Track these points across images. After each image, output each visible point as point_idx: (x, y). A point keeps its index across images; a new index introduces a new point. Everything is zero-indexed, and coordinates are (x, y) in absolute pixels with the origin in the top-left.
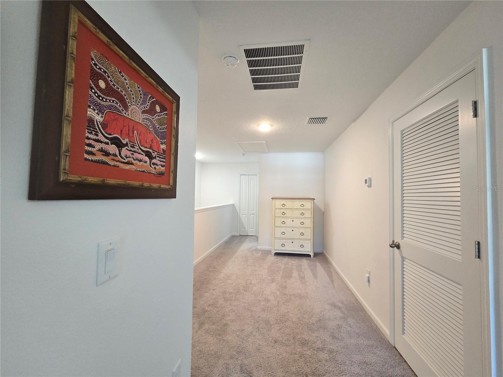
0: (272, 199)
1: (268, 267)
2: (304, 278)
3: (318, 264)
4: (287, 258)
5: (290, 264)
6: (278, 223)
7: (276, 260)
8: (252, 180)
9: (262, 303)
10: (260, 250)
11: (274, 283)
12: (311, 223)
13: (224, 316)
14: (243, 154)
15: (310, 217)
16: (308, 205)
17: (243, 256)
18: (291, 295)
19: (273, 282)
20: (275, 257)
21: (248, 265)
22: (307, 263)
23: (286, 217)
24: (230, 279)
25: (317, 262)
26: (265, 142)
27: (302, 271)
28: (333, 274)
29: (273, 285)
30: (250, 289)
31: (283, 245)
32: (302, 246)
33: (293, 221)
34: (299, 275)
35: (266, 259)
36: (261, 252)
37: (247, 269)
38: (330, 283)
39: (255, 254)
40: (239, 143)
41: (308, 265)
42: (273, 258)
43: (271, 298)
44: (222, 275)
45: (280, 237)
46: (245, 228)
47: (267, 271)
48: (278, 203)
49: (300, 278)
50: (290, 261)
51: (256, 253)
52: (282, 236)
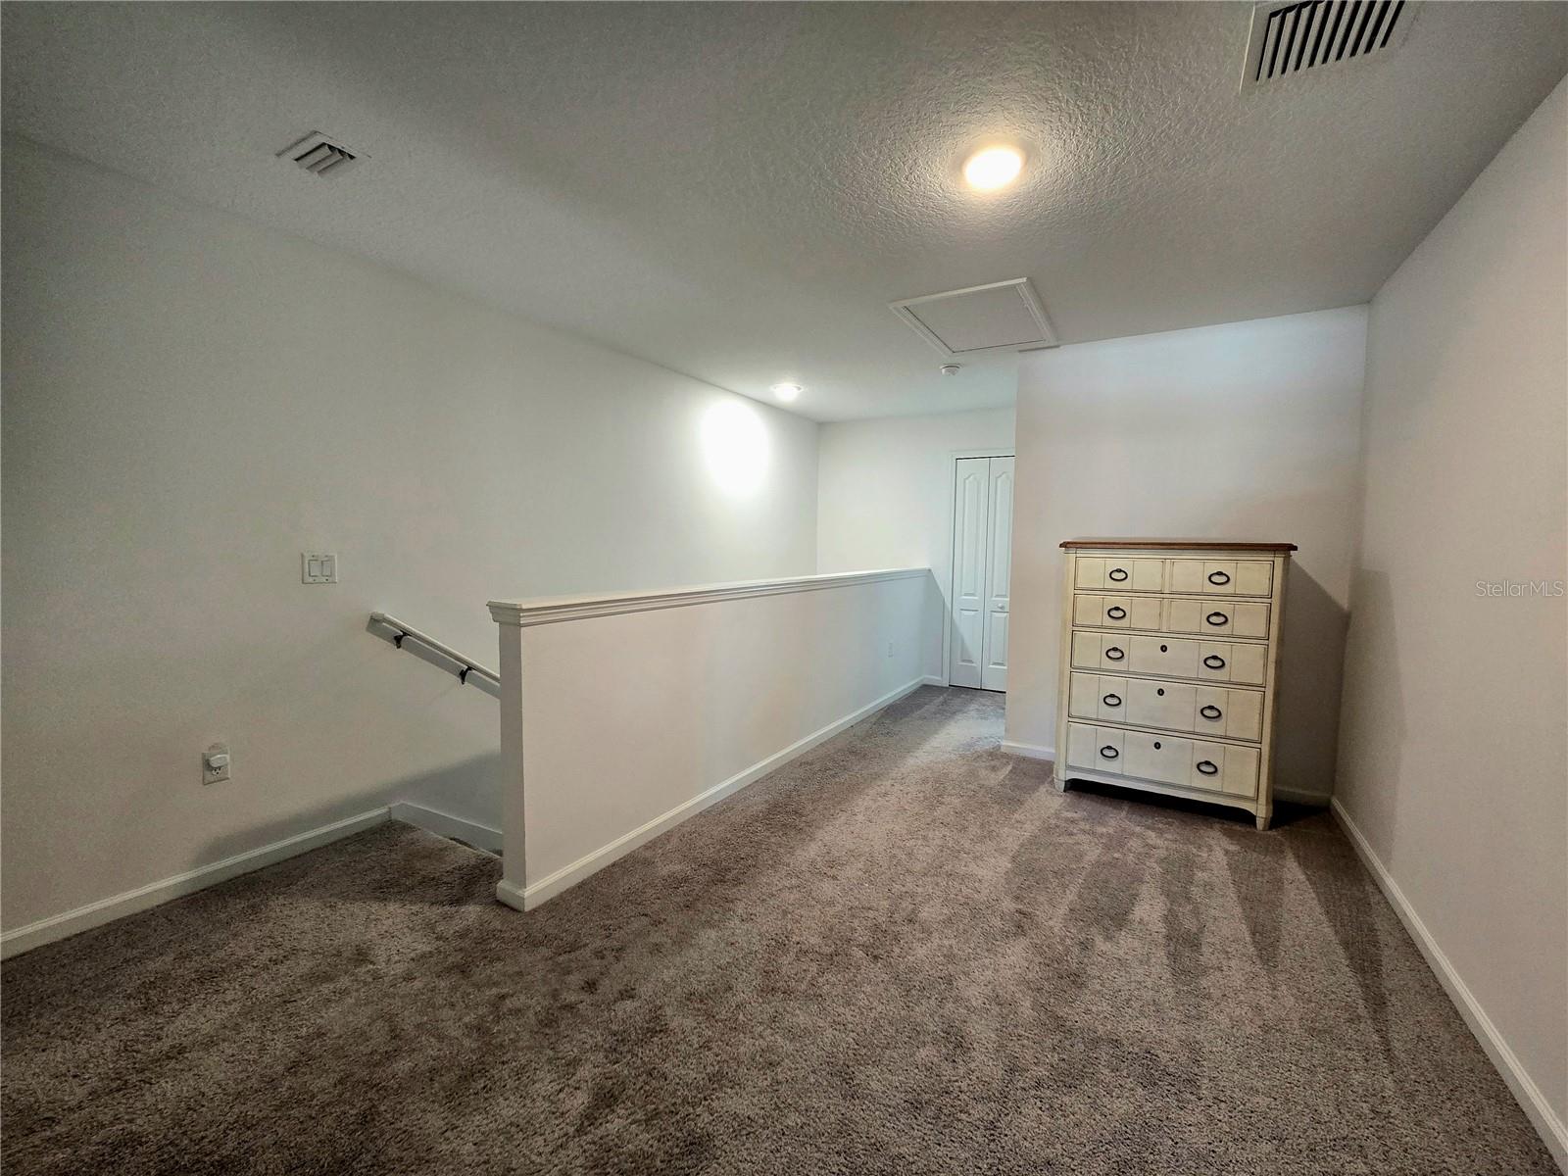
0: (1061, 546)
1: (1022, 845)
2: (1194, 943)
3: (1292, 871)
4: (1124, 814)
5: (1134, 844)
6: (1090, 653)
7: (1069, 815)
8: (1004, 476)
9: (923, 1053)
10: (1007, 757)
11: (1024, 942)
12: (1265, 666)
13: (717, 1079)
14: (952, 367)
15: (1262, 633)
16: (1255, 575)
17: (928, 775)
18: (1096, 1042)
19: (1020, 930)
20: (1069, 797)
21: (934, 821)
22: (1227, 852)
23: (1129, 629)
24: (834, 878)
25: (1290, 855)
26: (1025, 280)
27: (1188, 899)
28: (1387, 952)
29: (1016, 954)
30: (897, 950)
31: (1109, 752)
32: (1207, 768)
33: (1164, 649)
34: (1170, 919)
35: (1020, 802)
36: (1010, 768)
37: (925, 838)
38: (1361, 1011)
39: (983, 773)
40: (907, 303)
41: (1233, 868)
42: (1061, 800)
43: (981, 1030)
44: (812, 850)
45: (1095, 717)
46: (971, 662)
47: (1009, 865)
48: (1095, 566)
49: (1169, 938)
50: (1138, 829)
51: (986, 768)
52: (1107, 713)
